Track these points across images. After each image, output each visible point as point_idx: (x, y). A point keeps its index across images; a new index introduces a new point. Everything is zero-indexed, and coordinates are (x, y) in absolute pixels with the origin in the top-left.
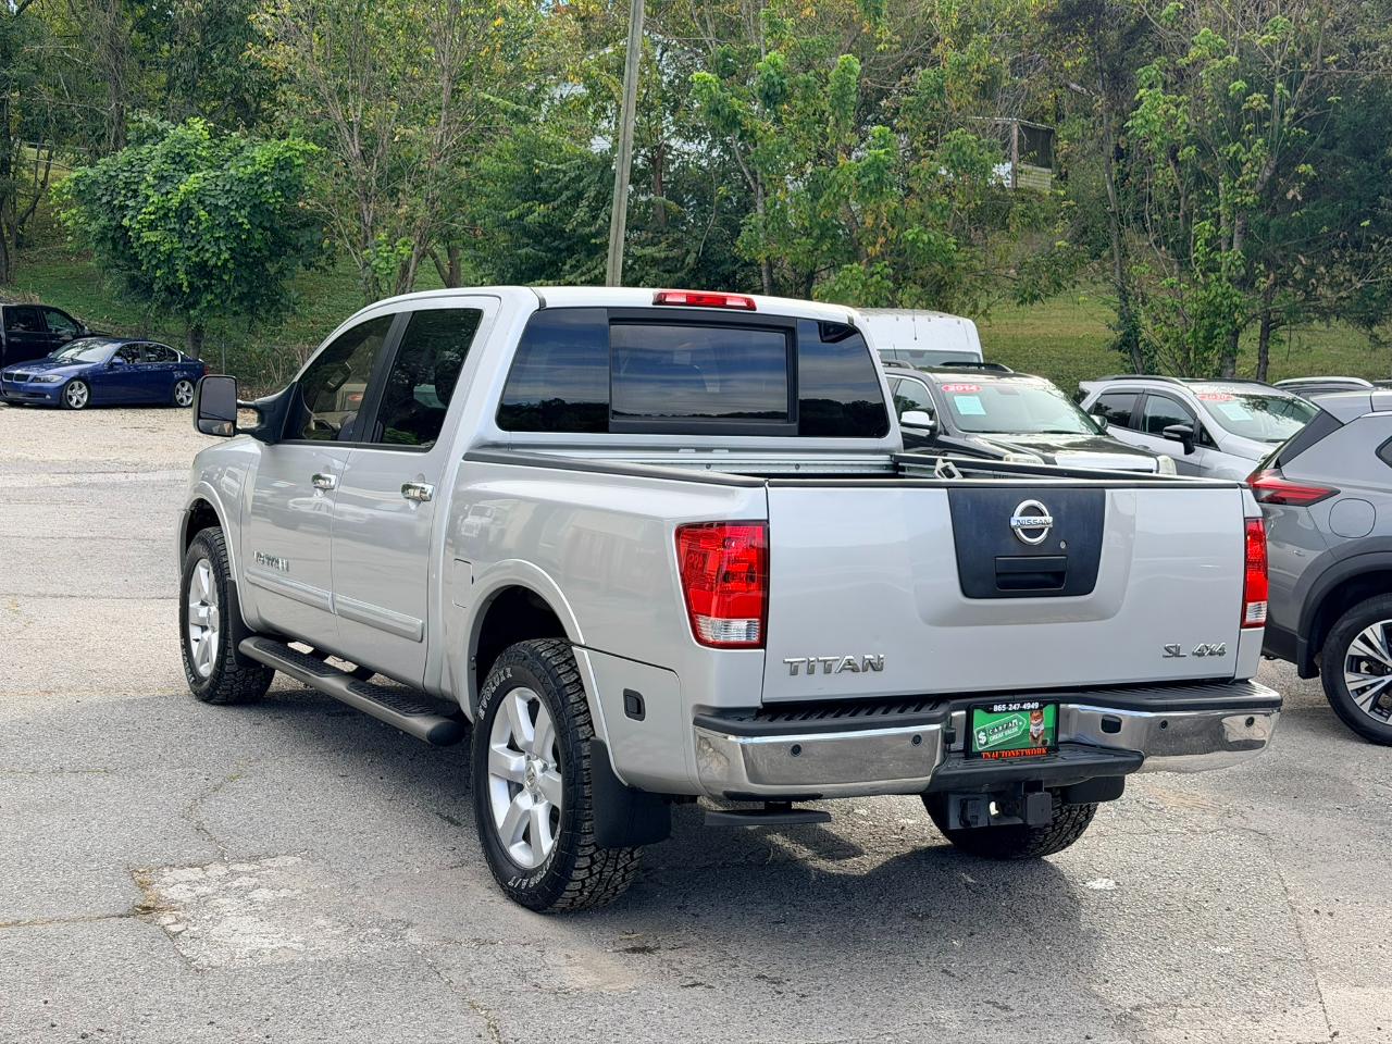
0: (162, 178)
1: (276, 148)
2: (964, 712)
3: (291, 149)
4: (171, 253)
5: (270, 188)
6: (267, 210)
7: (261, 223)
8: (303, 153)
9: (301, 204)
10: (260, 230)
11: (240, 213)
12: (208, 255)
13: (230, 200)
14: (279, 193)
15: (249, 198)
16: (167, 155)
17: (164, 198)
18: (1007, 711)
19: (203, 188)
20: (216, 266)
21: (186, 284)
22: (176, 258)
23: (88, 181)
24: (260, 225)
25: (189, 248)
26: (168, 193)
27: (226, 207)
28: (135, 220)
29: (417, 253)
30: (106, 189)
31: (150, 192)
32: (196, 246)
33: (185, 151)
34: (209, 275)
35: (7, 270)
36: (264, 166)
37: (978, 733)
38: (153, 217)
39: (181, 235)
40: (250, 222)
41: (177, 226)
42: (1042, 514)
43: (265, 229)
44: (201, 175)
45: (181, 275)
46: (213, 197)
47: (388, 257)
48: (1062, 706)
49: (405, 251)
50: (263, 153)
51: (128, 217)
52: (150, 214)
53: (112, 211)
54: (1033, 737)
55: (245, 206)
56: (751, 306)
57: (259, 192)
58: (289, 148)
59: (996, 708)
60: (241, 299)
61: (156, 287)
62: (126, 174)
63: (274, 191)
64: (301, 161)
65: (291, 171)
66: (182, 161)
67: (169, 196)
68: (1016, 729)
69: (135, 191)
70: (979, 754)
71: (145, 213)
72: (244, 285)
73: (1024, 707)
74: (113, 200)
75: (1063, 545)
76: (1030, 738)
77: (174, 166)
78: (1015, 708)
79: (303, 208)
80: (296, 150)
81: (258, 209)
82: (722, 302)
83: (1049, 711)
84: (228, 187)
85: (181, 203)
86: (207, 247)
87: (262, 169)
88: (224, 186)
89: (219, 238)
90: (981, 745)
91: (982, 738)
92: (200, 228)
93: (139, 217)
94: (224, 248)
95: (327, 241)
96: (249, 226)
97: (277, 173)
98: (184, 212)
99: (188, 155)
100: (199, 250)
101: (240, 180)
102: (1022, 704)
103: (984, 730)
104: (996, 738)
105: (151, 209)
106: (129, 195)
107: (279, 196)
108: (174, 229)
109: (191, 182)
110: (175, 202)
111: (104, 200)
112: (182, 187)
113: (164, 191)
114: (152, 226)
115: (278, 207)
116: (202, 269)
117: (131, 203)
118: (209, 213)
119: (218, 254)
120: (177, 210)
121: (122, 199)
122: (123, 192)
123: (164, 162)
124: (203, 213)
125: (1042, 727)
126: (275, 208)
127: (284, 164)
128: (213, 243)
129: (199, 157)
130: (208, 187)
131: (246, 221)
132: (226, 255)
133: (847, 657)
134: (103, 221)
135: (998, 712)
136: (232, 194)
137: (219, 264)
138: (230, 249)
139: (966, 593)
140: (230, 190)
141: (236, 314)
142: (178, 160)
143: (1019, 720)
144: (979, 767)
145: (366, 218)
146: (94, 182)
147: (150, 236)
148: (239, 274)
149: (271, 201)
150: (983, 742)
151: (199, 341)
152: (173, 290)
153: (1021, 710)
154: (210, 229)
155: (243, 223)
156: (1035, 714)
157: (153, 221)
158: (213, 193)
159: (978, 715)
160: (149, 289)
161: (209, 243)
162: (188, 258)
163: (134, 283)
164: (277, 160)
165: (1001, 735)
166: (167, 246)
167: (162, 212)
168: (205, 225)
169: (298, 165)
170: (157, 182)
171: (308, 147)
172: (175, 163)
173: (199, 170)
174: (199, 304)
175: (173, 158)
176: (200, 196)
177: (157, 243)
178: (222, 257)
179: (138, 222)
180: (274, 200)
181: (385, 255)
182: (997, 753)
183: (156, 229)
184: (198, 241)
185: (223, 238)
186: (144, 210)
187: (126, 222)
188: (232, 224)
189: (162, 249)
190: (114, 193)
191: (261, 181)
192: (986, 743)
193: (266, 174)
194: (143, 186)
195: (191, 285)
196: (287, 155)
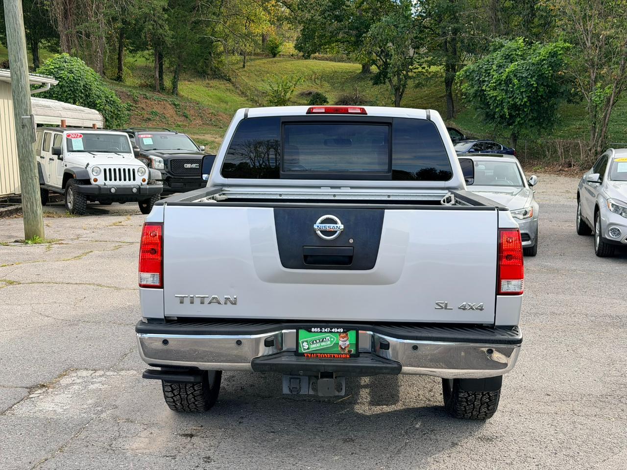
0: (500, 66)
1: (550, 47)
2: (295, 331)
3: (557, 47)
4: (502, 100)
5: (546, 66)
6: (545, 77)
7: (543, 83)
8: (562, 48)
9: (560, 73)
10: (542, 87)
11: (532, 79)
12: (517, 100)
13: (528, 73)
14: (550, 68)
15: (536, 72)
16: (503, 56)
17: (500, 75)
18: (321, 332)
19: (517, 69)
20: (521, 105)
21: (507, 114)
22: (504, 103)
23: (471, 71)
24: (542, 84)
25: (510, 97)
26: (502, 73)
27: (526, 77)
28: (488, 87)
29: (615, 92)
30: (478, 74)
31: (494, 73)
32: (513, 96)
33: (510, 53)
34: (519, 110)
35: (453, 112)
36: (544, 56)
37: (303, 342)
38: (494, 84)
39: (507, 91)
40: (537, 83)
41: (505, 88)
42: (336, 223)
43: (544, 86)
44: (516, 63)
45: (506, 110)
46: (521, 73)
47: (600, 95)
48: (360, 332)
49: (608, 91)
50: (543, 50)
51: (485, 85)
52: (494, 83)
53: (480, 83)
54: (342, 348)
55: (535, 75)
56: (364, 112)
57: (541, 69)
58: (556, 47)
59: (313, 330)
60: (533, 119)
61: (496, 116)
62: (486, 66)
63: (548, 67)
64: (561, 52)
65: (556, 57)
66: (509, 58)
67: (502, 74)
68: (329, 342)
69: (489, 73)
70: (302, 355)
71: (492, 83)
72: (535, 113)
73: (333, 330)
74: (480, 78)
75: (351, 241)
76: (339, 348)
77: (505, 61)
78: (326, 330)
79: (561, 74)
80: (559, 47)
81: (541, 77)
82: (346, 111)
83: (352, 334)
84: (528, 68)
85: (507, 77)
86: (517, 96)
87: (543, 58)
88: (526, 67)
89: (523, 92)
90: (304, 349)
91: (306, 346)
92: (514, 88)
93: (489, 85)
94: (524, 96)
95: (573, 89)
96: (536, 85)
97: (550, 59)
98: (508, 81)
99: (512, 54)
100: (514, 98)
101: (533, 64)
102: (331, 329)
103: (306, 341)
104: (314, 347)
105: (494, 81)
106: (487, 75)
107: (550, 70)
108: (503, 89)
109: (512, 67)
110: (504, 77)
111: (477, 78)
112: (507, 70)
113: (500, 72)
114: (495, 89)
115: (550, 75)
116: (514, 107)
117: (486, 79)
118: (519, 80)
119: (521, 99)
120: (505, 80)
121: (483, 77)
122: (484, 74)
123: (501, 59)
124: (516, 80)
125: (348, 343)
126: (549, 76)
127: (553, 54)
128: (520, 94)
129: (517, 55)
130: (519, 69)
131: (535, 83)
132: (525, 100)
133: (213, 296)
134: (476, 88)
135: (314, 332)
136: (529, 71)
137: (522, 104)
138: (528, 96)
139: (285, 264)
140: (529, 69)
141: (531, 126)
142: (507, 57)
143: (331, 338)
144: (303, 361)
145: (592, 77)
146: (473, 71)
147: (493, 93)
148: (533, 108)
149: (546, 72)
150: (306, 348)
151: (516, 140)
152: (502, 117)
153: (331, 332)
154: (519, 88)
155: (533, 84)
156: (342, 335)
157: (495, 86)
158: (521, 71)
159: (302, 333)
160: (494, 118)
161: (518, 94)
162: (509, 102)
163: (487, 115)
164: (550, 52)
165: (318, 345)
166: (500, 97)
167: (499, 82)
168: (516, 86)
169: (560, 54)
170: (497, 68)
171: (565, 45)
172: (506, 59)
173: (517, 61)
174: (514, 123)
175: (505, 57)
176: (515, 73)
177: (496, 96)
178: (524, 101)
179: (489, 87)
180: (548, 72)
181: (599, 94)
182: (314, 354)
183: (496, 90)
184: (514, 94)
185: (525, 92)
186: (491, 82)
187: (484, 88)
188: (529, 85)
189: (498, 99)
190: (480, 75)
191: (542, 64)
192: (308, 349)
193: (544, 60)
194: (491, 71)
195: (510, 114)
196: (555, 50)
